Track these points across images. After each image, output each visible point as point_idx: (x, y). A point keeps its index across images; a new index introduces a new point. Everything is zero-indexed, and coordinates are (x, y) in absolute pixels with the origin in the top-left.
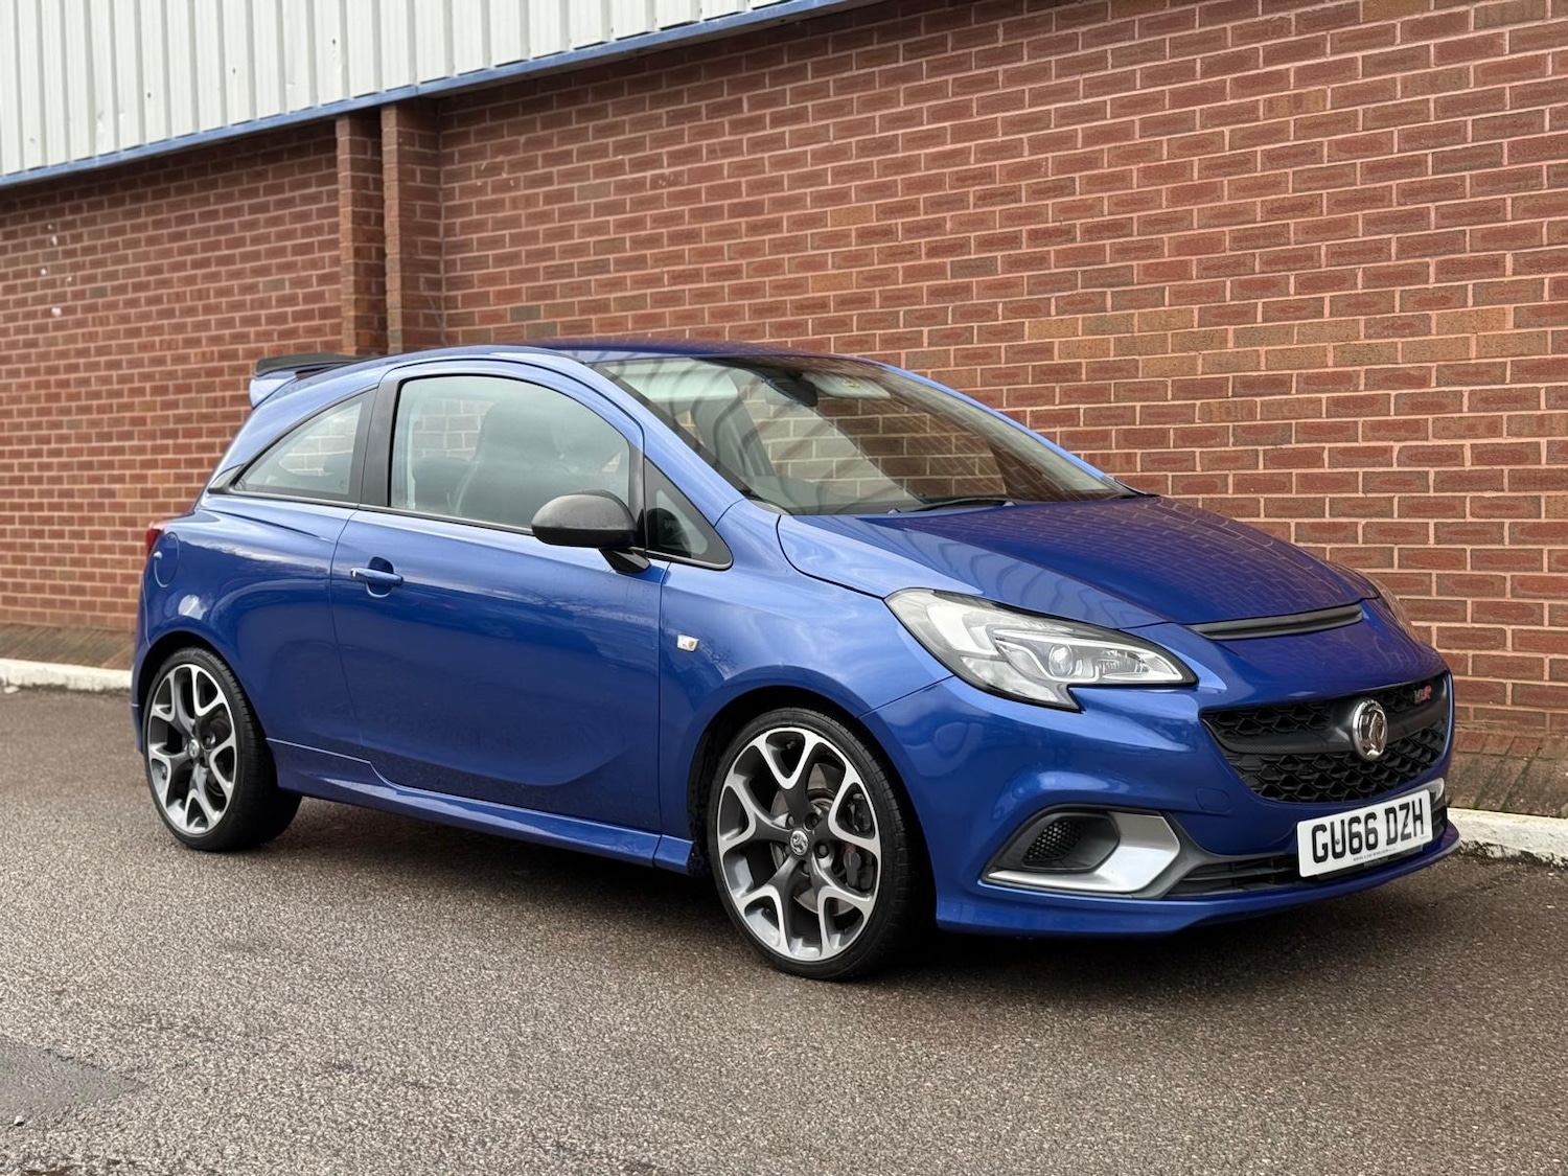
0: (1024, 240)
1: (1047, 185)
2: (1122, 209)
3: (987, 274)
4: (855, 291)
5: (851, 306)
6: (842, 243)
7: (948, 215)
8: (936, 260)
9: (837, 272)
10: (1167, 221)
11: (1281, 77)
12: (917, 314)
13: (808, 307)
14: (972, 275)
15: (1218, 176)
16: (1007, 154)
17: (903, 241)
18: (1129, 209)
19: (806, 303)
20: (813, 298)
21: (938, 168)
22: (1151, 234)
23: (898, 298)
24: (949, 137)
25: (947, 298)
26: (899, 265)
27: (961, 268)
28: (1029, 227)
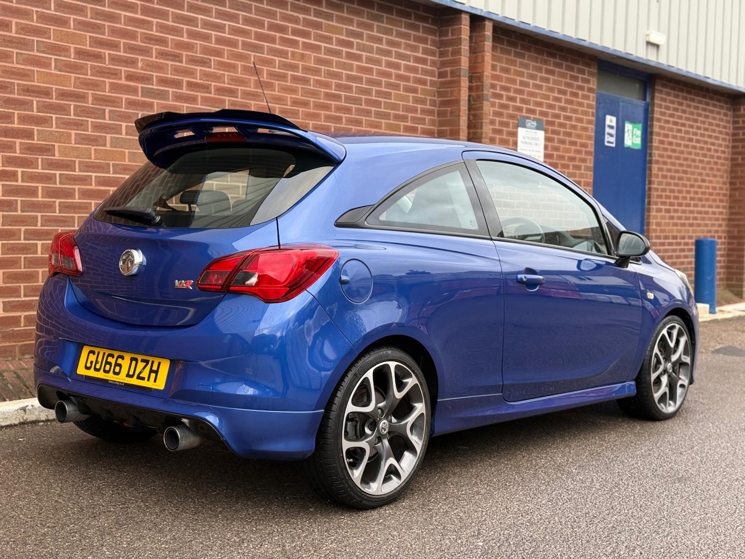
0: (184, 85)
1: (197, 58)
2: (234, 83)
3: (163, 99)
4: (72, 89)
5: (70, 99)
6: (63, 54)
7: (140, 58)
8: (132, 84)
9: (59, 73)
10: (254, 95)
11: (297, 42)
12: (118, 114)
13: (34, 92)
14: (155, 98)
15: (274, 80)
16: (175, 33)
17: (107, 64)
18: (237, 84)
19: (31, 88)
20: (39, 86)
21: (133, 26)
22: (246, 99)
23: (105, 100)
24: (139, 10)
25: (138, 108)
26: (107, 80)
27: (148, 92)
28: (187, 79)
